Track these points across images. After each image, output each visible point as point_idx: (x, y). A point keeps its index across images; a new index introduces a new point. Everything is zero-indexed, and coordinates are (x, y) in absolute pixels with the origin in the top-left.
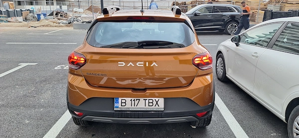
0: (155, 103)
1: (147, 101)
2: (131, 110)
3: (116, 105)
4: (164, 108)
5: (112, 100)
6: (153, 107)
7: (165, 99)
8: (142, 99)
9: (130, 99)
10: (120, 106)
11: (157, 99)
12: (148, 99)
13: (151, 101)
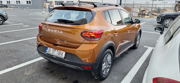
0: (61, 54)
1: (58, 52)
2: (51, 54)
3: (47, 50)
4: (65, 58)
5: (46, 48)
6: (60, 55)
7: (66, 53)
8: (56, 50)
9: (52, 49)
10: (48, 52)
11: (62, 52)
12: (59, 51)
13: (60, 52)
